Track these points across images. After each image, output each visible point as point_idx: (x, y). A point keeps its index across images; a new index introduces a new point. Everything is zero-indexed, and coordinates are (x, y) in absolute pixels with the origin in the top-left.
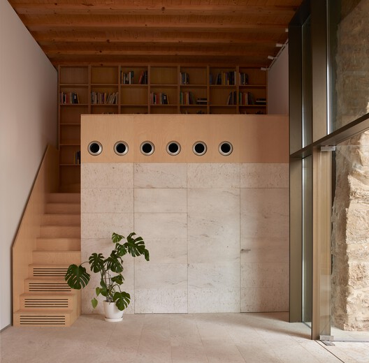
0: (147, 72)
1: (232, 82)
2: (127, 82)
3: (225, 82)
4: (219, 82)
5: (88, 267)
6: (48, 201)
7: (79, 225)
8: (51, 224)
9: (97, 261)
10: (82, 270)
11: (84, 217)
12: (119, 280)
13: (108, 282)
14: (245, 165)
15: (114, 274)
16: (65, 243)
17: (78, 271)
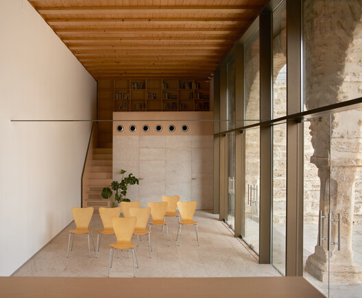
0: (145, 83)
1: (191, 87)
2: (134, 88)
3: (187, 87)
4: (184, 88)
5: (111, 188)
6: (94, 153)
7: (111, 165)
8: (96, 165)
9: (115, 185)
10: (109, 190)
11: (114, 162)
12: (124, 193)
13: (119, 194)
14: (194, 136)
15: (122, 191)
16: (104, 175)
17: (107, 191)
